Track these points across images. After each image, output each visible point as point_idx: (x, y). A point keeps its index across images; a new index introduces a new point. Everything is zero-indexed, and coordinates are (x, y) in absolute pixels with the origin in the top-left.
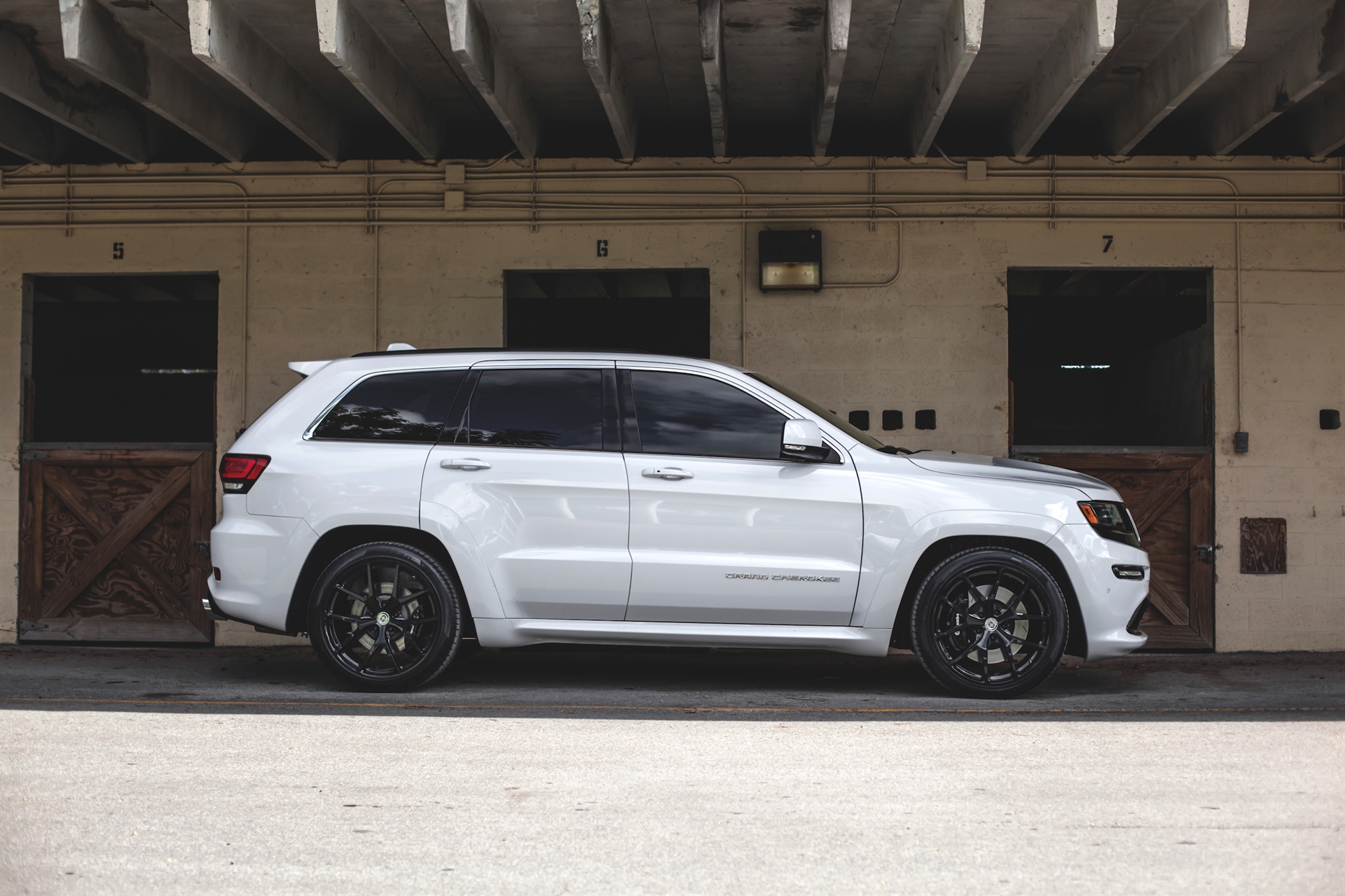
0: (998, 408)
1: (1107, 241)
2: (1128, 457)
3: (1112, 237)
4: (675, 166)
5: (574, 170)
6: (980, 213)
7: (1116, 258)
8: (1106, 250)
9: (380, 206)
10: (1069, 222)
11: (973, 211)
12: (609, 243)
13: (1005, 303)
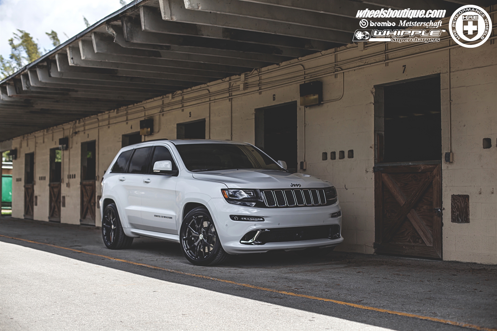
0: (371, 147)
1: (404, 67)
2: (411, 166)
3: (405, 66)
4: (289, 63)
5: (268, 70)
6: (365, 64)
7: (407, 75)
8: (403, 72)
9: (232, 91)
10: (392, 61)
11: (363, 64)
12: (276, 96)
13: (373, 102)
